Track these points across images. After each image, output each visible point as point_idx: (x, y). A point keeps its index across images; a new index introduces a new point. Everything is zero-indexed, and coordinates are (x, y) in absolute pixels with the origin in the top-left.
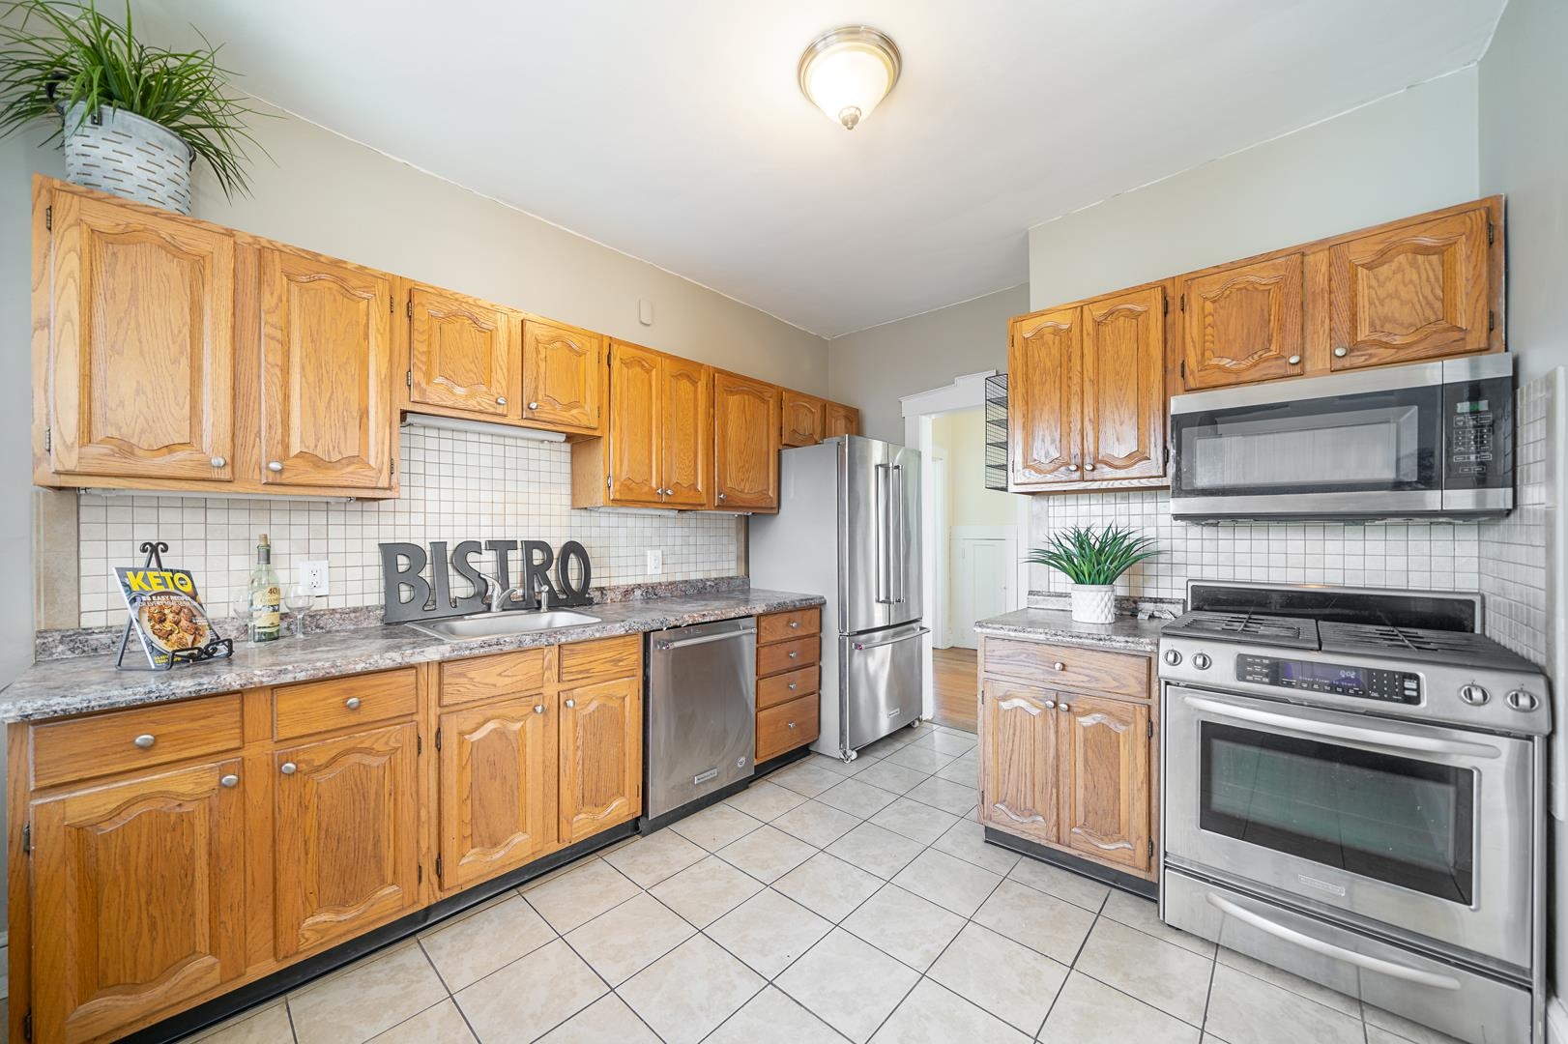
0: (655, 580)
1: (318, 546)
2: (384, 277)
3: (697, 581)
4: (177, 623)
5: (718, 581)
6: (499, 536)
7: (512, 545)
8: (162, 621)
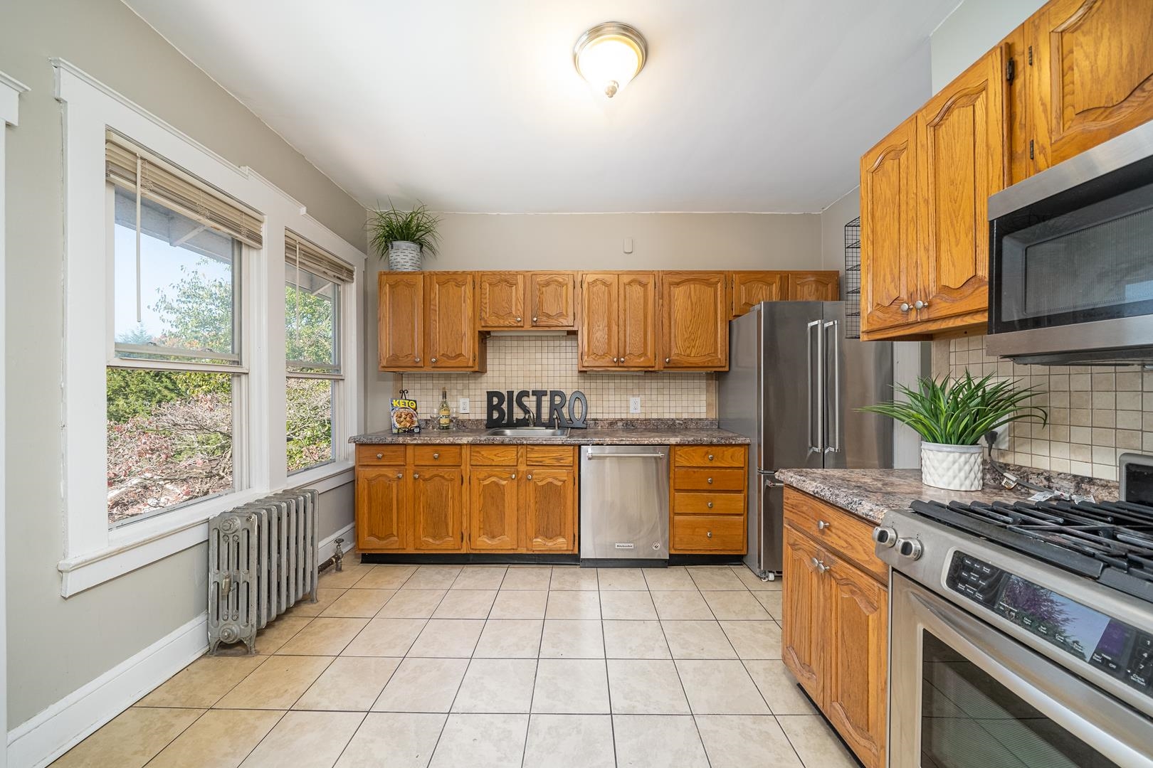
0: (636, 417)
1: (466, 392)
2: (471, 273)
3: (668, 420)
4: (405, 419)
5: (686, 421)
6: (539, 387)
7: (544, 393)
8: (400, 417)
